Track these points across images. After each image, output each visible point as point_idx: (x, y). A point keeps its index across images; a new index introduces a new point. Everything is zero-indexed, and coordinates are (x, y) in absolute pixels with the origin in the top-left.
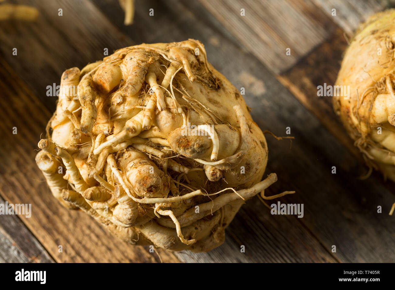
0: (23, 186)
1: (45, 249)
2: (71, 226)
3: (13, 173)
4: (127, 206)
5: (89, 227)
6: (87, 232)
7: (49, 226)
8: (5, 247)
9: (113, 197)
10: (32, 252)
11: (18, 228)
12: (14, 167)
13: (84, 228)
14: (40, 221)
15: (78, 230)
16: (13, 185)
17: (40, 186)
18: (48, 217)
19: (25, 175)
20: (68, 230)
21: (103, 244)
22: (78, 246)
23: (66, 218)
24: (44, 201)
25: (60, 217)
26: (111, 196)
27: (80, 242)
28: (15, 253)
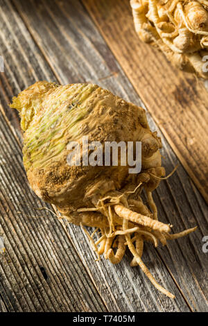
0: (116, 30)
1: (122, 69)
2: (142, 58)
3: (111, 21)
4: (184, 35)
5: (153, 62)
6: (152, 64)
7: (128, 55)
8: (98, 63)
9: (176, 30)
10: (114, 69)
11: (108, 54)
12: (112, 17)
13: (150, 61)
14: (122, 52)
15: (146, 61)
16: (109, 28)
17: (126, 32)
18: (128, 51)
19: (119, 23)
20: (140, 61)
21: (160, 73)
22: (144, 71)
23: (140, 53)
24: (128, 41)
25: (136, 52)
26: (174, 30)
27: (146, 69)
28: (103, 68)
